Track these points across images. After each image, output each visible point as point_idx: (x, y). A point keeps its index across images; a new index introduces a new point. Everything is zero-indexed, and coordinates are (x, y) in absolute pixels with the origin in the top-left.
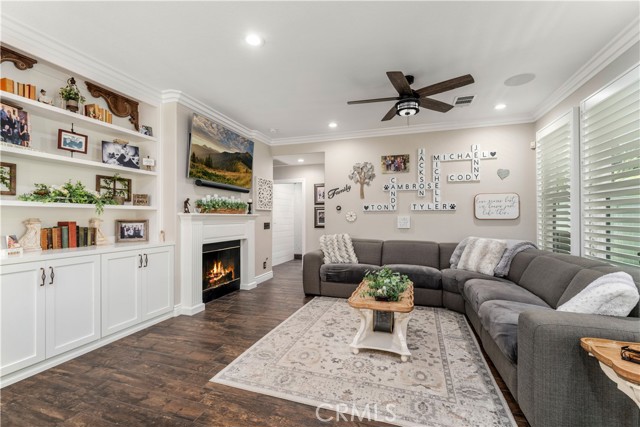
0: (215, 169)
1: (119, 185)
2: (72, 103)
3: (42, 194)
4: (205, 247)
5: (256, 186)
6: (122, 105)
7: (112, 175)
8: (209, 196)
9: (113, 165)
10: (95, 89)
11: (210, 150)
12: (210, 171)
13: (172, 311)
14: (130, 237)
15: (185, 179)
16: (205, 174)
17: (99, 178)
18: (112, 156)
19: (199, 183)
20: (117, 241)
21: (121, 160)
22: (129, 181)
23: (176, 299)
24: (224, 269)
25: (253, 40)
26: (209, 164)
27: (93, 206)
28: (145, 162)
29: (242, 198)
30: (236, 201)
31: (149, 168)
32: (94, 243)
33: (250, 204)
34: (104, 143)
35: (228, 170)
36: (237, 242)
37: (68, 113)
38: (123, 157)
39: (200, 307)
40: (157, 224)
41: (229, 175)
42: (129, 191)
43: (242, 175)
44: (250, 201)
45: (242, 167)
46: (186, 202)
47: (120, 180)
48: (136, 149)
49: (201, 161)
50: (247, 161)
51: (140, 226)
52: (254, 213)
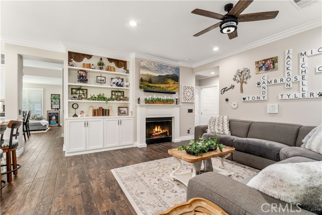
0: (154, 84)
1: (119, 94)
2: (101, 66)
4: (147, 119)
5: (182, 90)
6: (121, 64)
7: (116, 90)
8: (150, 96)
9: (115, 87)
10: (110, 60)
11: (151, 75)
12: (151, 85)
13: (133, 144)
14: (123, 113)
15: (139, 89)
16: (148, 86)
17: (112, 91)
18: (114, 83)
19: (146, 91)
20: (118, 115)
21: (117, 84)
22: (123, 92)
23: (135, 140)
24: (162, 130)
25: (133, 23)
26: (150, 82)
28: (125, 84)
29: (174, 97)
30: (167, 98)
31: (127, 86)
32: (109, 115)
33: (177, 99)
34: (112, 79)
35: (162, 84)
36: (171, 118)
37: (100, 71)
38: (118, 83)
39: (144, 145)
40: (131, 109)
41: (162, 86)
42: (123, 96)
43: (171, 85)
44: (177, 98)
45: (171, 82)
46: (139, 99)
47: (120, 92)
48: (123, 79)
49: (146, 81)
50: (176, 78)
51: (126, 109)
52: (181, 104)
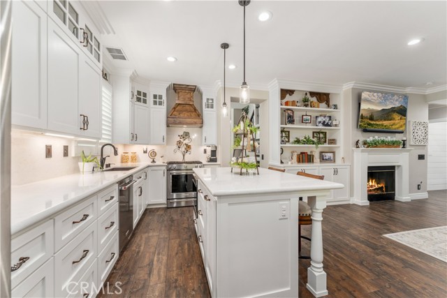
0: (375, 121)
1: (322, 135)
2: (306, 103)
3: (298, 141)
4: (369, 168)
5: (410, 128)
6: (323, 98)
7: (318, 131)
8: (371, 138)
9: (321, 126)
10: (312, 94)
11: (373, 110)
12: (372, 122)
13: (349, 200)
14: (326, 160)
15: (356, 129)
16: (369, 124)
17: (314, 133)
18: (320, 122)
19: (365, 131)
20: (321, 161)
21: (324, 124)
22: (326, 133)
23: (352, 195)
24: (377, 184)
26: (371, 118)
27: (314, 145)
28: (334, 123)
29: (398, 137)
30: (392, 139)
31: (336, 125)
32: (313, 162)
33: (404, 141)
35: (385, 120)
36: (393, 167)
37: (305, 108)
38: (324, 122)
40: (340, 154)
41: (385, 123)
42: (325, 137)
43: (397, 122)
44: (405, 139)
45: (397, 117)
46: (357, 142)
47: (322, 133)
48: (330, 117)
49: (367, 118)
50: (402, 112)
51: (331, 155)
52: (408, 147)
